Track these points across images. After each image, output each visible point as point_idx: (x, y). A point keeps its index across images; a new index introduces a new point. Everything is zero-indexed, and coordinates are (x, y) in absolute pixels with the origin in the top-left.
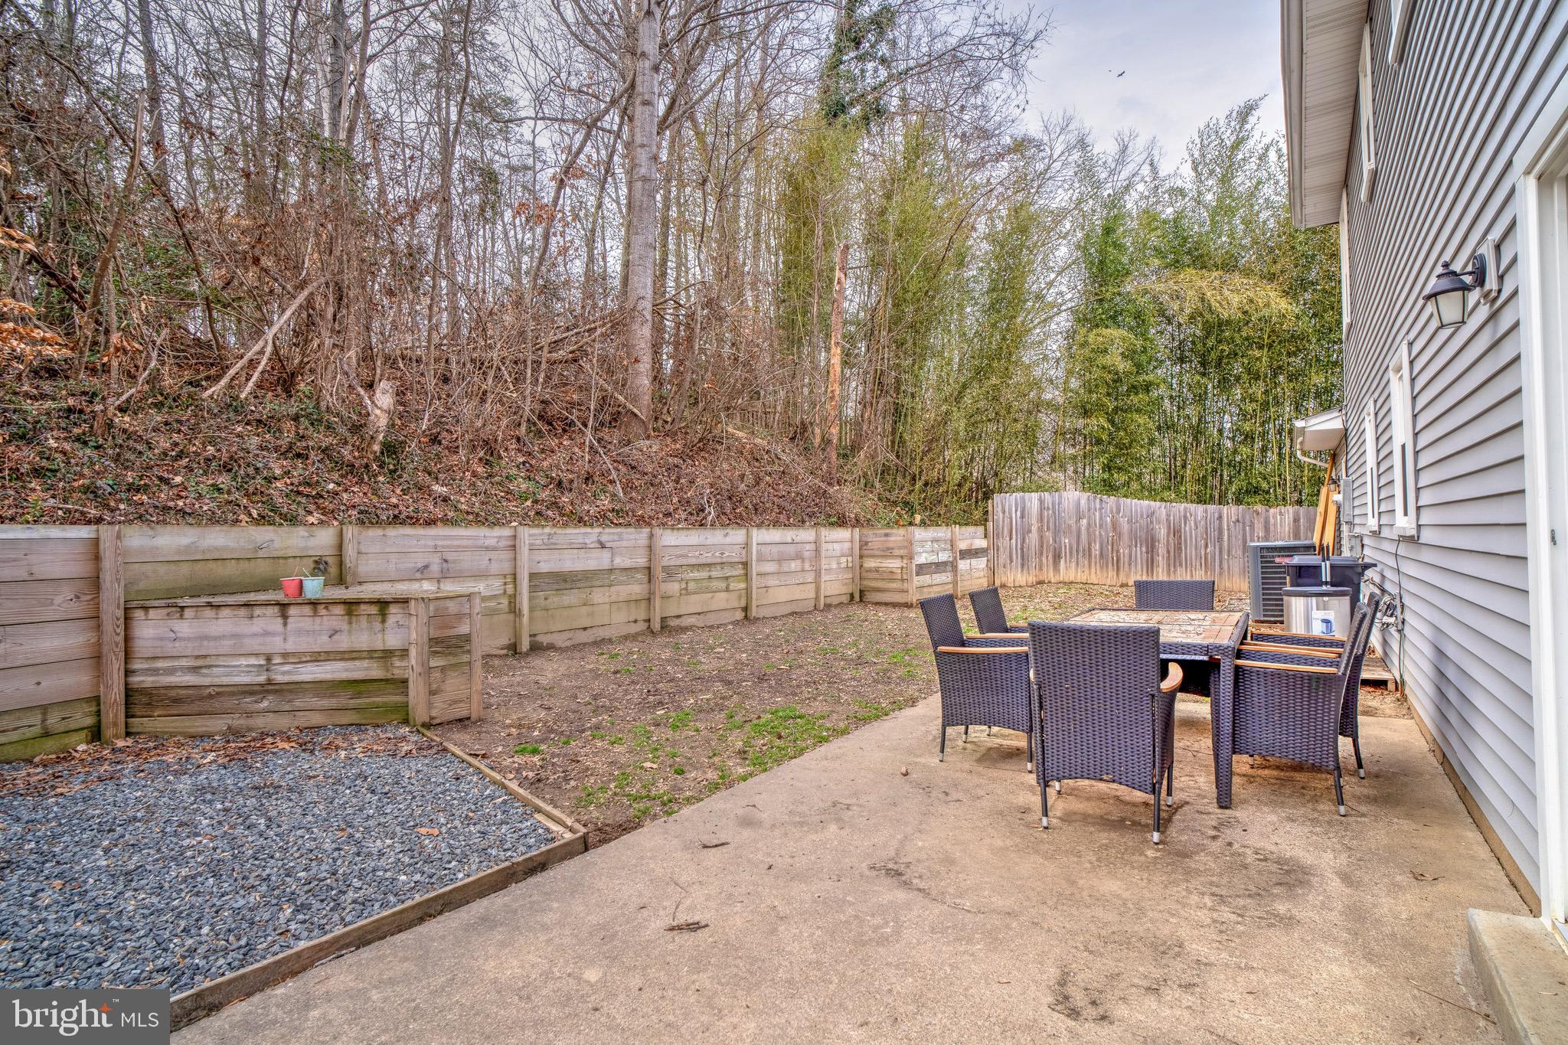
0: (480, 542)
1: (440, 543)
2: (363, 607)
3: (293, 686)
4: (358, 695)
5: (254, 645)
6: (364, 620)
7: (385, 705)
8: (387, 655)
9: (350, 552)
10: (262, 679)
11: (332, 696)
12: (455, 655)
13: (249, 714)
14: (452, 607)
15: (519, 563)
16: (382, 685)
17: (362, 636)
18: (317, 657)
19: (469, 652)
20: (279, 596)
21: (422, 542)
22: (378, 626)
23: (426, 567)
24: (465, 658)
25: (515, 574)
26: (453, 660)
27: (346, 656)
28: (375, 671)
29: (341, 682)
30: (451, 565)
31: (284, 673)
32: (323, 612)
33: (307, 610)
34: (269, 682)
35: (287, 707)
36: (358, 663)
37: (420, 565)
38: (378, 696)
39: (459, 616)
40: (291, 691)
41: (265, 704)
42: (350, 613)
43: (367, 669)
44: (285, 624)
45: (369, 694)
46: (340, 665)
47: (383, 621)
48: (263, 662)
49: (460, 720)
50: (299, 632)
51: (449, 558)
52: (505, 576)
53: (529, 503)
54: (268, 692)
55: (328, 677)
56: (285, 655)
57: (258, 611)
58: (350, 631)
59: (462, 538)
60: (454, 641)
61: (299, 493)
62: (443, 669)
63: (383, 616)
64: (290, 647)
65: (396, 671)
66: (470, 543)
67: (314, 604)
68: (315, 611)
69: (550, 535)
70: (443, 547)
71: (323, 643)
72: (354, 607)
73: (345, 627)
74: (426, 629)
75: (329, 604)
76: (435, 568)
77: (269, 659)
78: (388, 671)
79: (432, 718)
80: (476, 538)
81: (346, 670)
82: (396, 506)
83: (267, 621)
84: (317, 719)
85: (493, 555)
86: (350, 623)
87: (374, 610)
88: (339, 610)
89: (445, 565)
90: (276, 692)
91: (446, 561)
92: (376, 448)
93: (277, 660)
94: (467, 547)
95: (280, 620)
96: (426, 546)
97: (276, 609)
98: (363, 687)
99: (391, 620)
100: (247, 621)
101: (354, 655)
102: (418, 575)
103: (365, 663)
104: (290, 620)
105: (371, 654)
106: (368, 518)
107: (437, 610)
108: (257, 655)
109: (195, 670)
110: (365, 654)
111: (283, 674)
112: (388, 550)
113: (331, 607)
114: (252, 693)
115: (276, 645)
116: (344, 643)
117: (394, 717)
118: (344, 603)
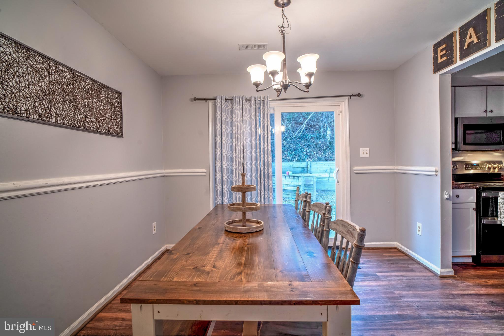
2: (296, 177)
3: (287, 190)
9: (309, 167)
12: (310, 188)
14: (309, 178)
17: (295, 183)
18: (290, 186)
19: (313, 187)
20: (286, 175)
21: (325, 165)
22: (297, 181)
23: (326, 170)
24: (312, 188)
26: (309, 189)
30: (332, 170)
31: (286, 188)
32: (290, 178)
33: (288, 177)
34: (284, 189)
37: (325, 170)
39: (311, 180)
42: (294, 178)
46: (293, 187)
50: (288, 181)
51: (332, 168)
55: (291, 189)
56: (286, 185)
57: (283, 177)
60: (309, 185)
61: (307, 155)
62: (307, 190)
63: (298, 179)
67: (289, 176)
71: (290, 183)
73: (293, 180)
74: (304, 182)
75: (291, 176)
76: (329, 171)
82: (326, 157)
84: (290, 196)
87: (297, 178)
88: (292, 177)
89: (331, 170)
90: (285, 191)
92: (328, 143)
93: (285, 185)
95: (285, 179)
97: (285, 177)
99: (299, 180)
102: (325, 172)
104: (287, 179)
106: (319, 160)
107: (306, 179)
110: (296, 186)
112: (318, 166)
115: (285, 183)
116: (293, 183)
118: (293, 176)
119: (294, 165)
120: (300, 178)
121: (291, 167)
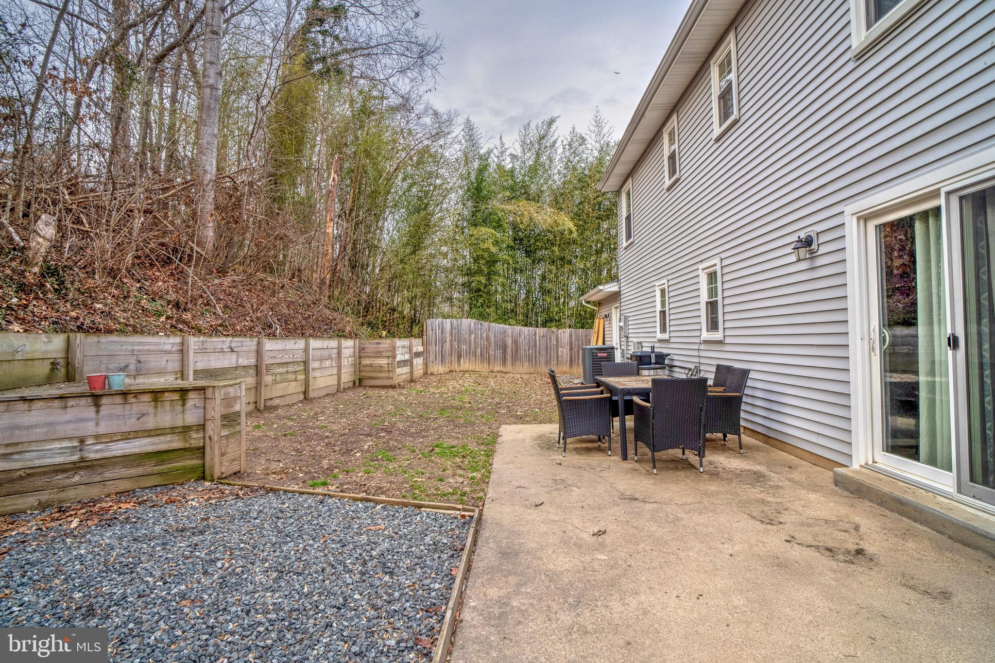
0: (161, 348)
1: (136, 348)
2: (166, 394)
3: (103, 462)
4: (162, 462)
5: (69, 430)
6: (167, 404)
7: (184, 468)
8: (186, 430)
9: (78, 355)
10: (75, 458)
11: (138, 466)
12: (233, 427)
13: (63, 489)
14: (232, 392)
15: (186, 363)
16: (181, 453)
17: (166, 417)
18: (126, 436)
19: (239, 424)
20: (92, 389)
21: (124, 347)
22: (179, 408)
23: (126, 367)
24: (238, 428)
25: (182, 371)
26: (232, 430)
27: (153, 433)
28: (176, 443)
29: (147, 454)
31: (96, 451)
32: (132, 400)
33: (118, 399)
34: (82, 460)
35: (98, 479)
36: (162, 438)
37: (122, 365)
38: (178, 462)
39: (235, 399)
40: (101, 466)
41: (77, 478)
42: (156, 400)
43: (170, 442)
44: (98, 412)
45: (171, 461)
46: (147, 440)
47: (184, 405)
48: (76, 444)
49: (235, 474)
50: (111, 417)
51: (142, 360)
52: (176, 373)
53: (163, 319)
54: (80, 468)
55: (137, 450)
56: (97, 437)
57: (71, 402)
58: (155, 414)
59: (149, 344)
60: (233, 417)
62: (227, 437)
63: (184, 401)
64: (102, 429)
65: (193, 442)
66: (155, 348)
67: (123, 394)
68: (125, 399)
69: (203, 342)
70: (138, 351)
71: (132, 424)
72: (159, 395)
73: (151, 410)
74: (219, 408)
75: (136, 393)
76: (132, 367)
77: (82, 441)
78: (186, 442)
79: (222, 473)
80: (158, 344)
81: (153, 444)
83: (83, 409)
84: (124, 485)
85: (169, 357)
86: (156, 407)
87: (175, 396)
88: (146, 398)
89: (139, 365)
90: (87, 467)
91: (139, 362)
93: (90, 441)
94: (153, 351)
95: (93, 409)
96: (127, 350)
97: (90, 400)
98: (165, 457)
99: (190, 403)
100: (60, 411)
101: (159, 432)
103: (169, 438)
104: (102, 408)
105: (173, 430)
107: (225, 394)
108: (70, 439)
109: (6, 456)
110: (168, 431)
111: (94, 452)
112: (101, 353)
113: (139, 397)
114: (63, 471)
115: (90, 428)
116: (150, 423)
117: (190, 476)
118: (153, 392)
120: (191, 395)
121: (17, 357)
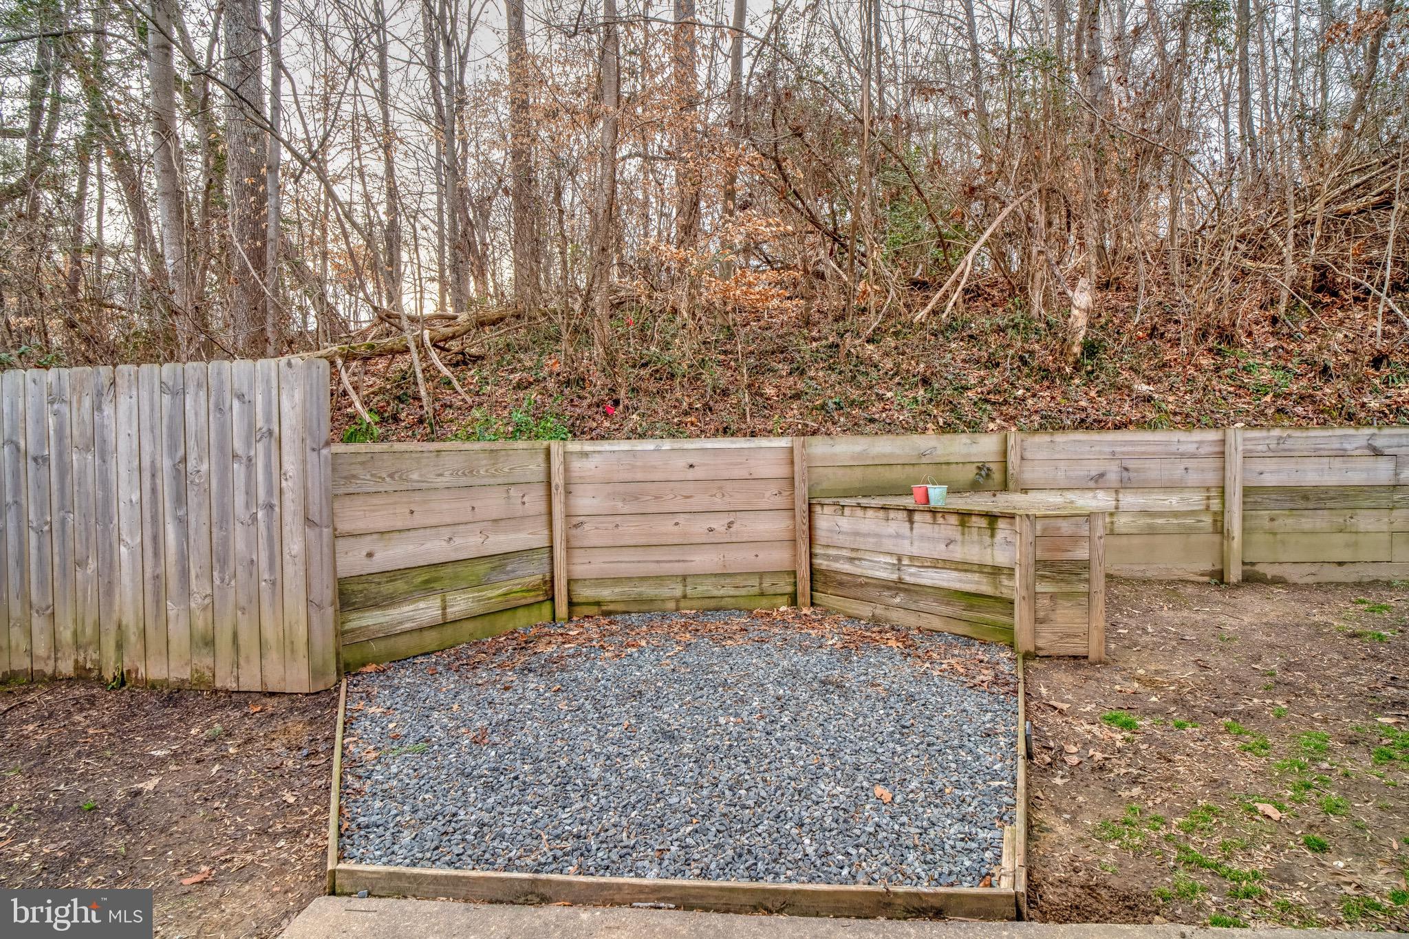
0: (1173, 449)
1: (1118, 449)
2: (974, 519)
3: (917, 588)
4: (970, 608)
5: (889, 545)
6: (974, 531)
7: (994, 624)
8: (996, 572)
9: (1013, 458)
10: (895, 577)
11: (948, 604)
12: (1068, 582)
13: (888, 607)
14: (1066, 527)
15: (1228, 474)
16: (991, 602)
17: (972, 550)
18: (937, 564)
19: (1088, 581)
20: (909, 502)
21: (1097, 448)
22: (987, 539)
23: (1102, 475)
24: (1082, 587)
25: (1223, 488)
26: (1065, 588)
27: (960, 567)
28: (985, 588)
29: (956, 592)
30: (1132, 475)
31: (911, 575)
32: (940, 520)
33: (928, 517)
34: (900, 581)
35: (913, 607)
36: (969, 575)
37: (1093, 473)
38: (988, 613)
39: (1075, 539)
40: (916, 592)
41: (898, 600)
42: (963, 524)
43: (978, 583)
44: (912, 529)
45: (979, 609)
46: (955, 574)
47: (992, 536)
48: (895, 562)
49: (1075, 657)
50: (922, 538)
51: (1129, 466)
52: (1208, 489)
53: (1268, 398)
54: (900, 589)
55: (945, 584)
56: (911, 558)
57: (892, 514)
58: (963, 542)
59: (1148, 443)
60: (1068, 567)
61: (986, 401)
62: (1053, 597)
63: (992, 530)
64: (915, 551)
65: (1004, 590)
66: (1160, 448)
67: (933, 512)
68: (934, 518)
70: (1123, 453)
71: (940, 551)
72: (966, 519)
73: (959, 537)
74: (1031, 549)
75: (946, 513)
76: (1113, 477)
77: (900, 560)
78: (996, 588)
79: (1037, 648)
80: (1168, 443)
81: (960, 581)
82: (1084, 409)
83: (897, 524)
84: (936, 623)
85: (1190, 463)
86: (963, 534)
87: (983, 523)
88: (953, 520)
89: (1125, 474)
90: (906, 590)
91: (1126, 469)
92: (1076, 349)
93: (905, 562)
94: (1154, 454)
95: (907, 525)
96: (1100, 452)
97: (905, 513)
98: (975, 601)
99: (1000, 535)
100: (884, 523)
101: (966, 567)
102: (1092, 484)
103: (976, 577)
104: (915, 525)
105: (981, 568)
106: (1051, 424)
107: (1045, 530)
108: (891, 554)
109: (851, 560)
110: (976, 568)
112: (1057, 456)
113: (947, 516)
114: (889, 588)
115: (906, 548)
116: (958, 553)
117: (1002, 637)
118: (958, 513)
119: (939, 452)
120: (1002, 524)
121: (924, 460)
